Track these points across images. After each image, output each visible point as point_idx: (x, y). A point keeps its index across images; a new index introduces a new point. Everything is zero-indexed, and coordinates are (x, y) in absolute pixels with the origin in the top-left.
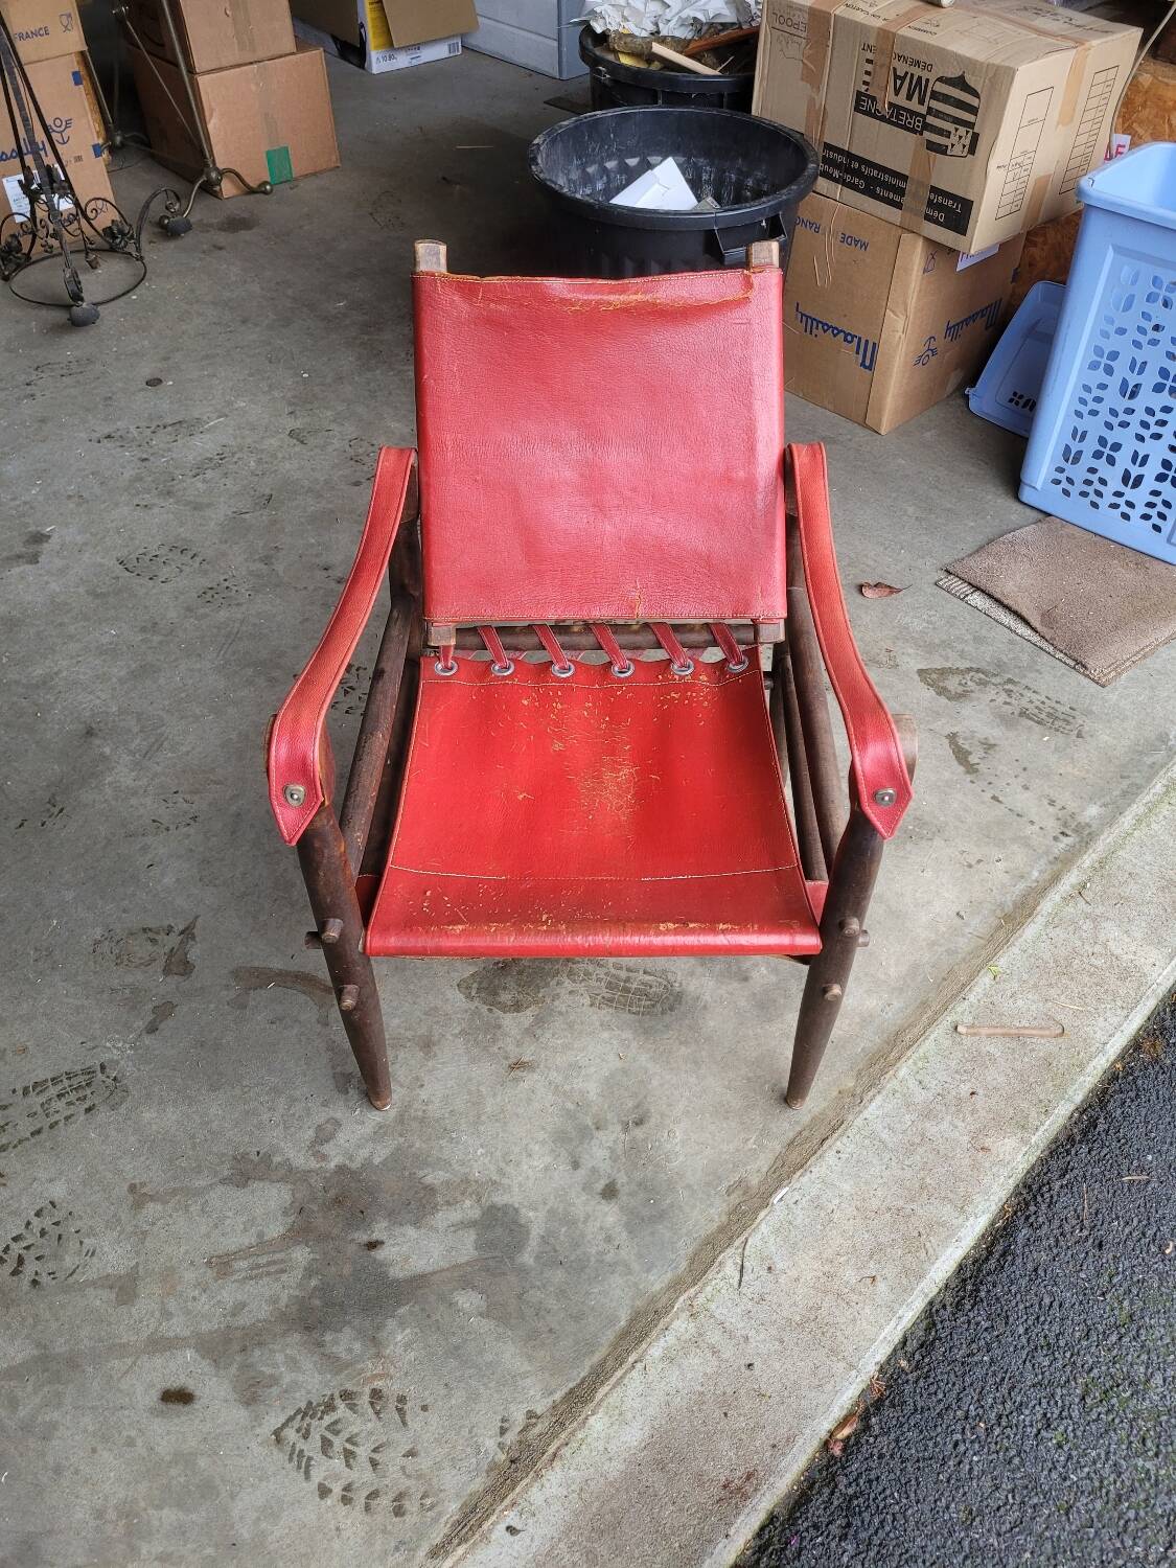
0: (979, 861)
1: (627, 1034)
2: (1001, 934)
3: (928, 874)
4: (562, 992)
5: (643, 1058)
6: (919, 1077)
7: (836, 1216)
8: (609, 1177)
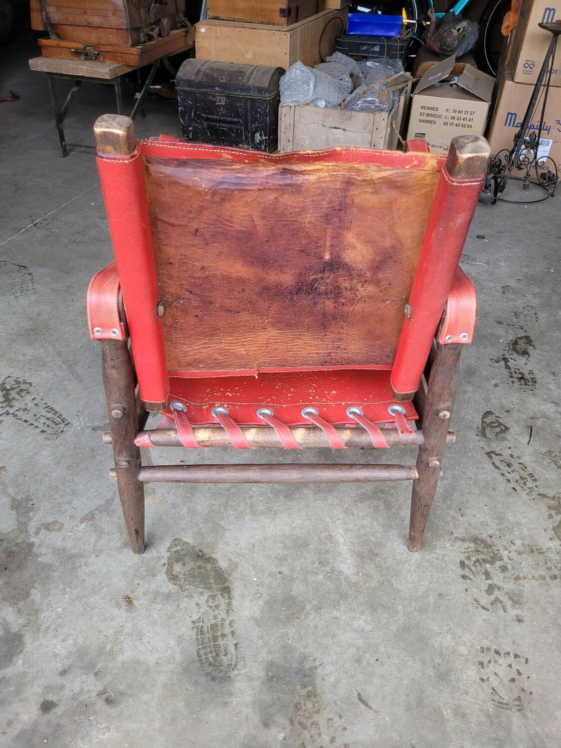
1: (178, 658)
8: (58, 700)
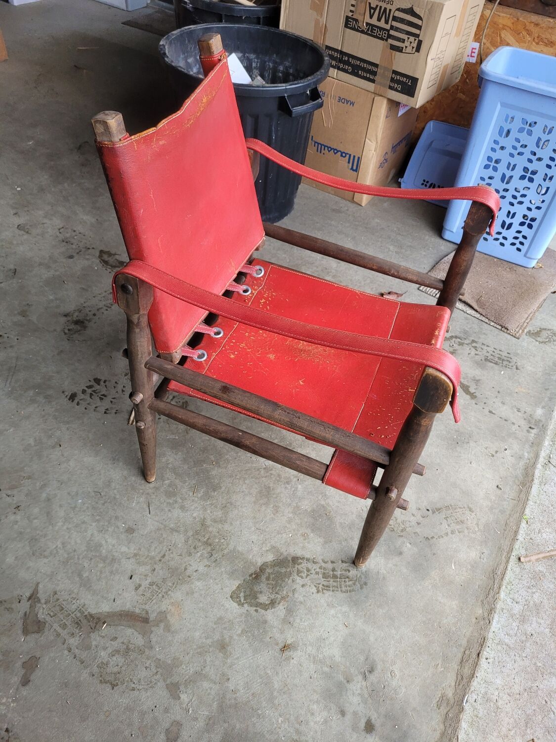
0: (496, 452)
1: (345, 608)
2: (523, 496)
3: (474, 465)
4: (298, 587)
5: (359, 623)
6: (511, 596)
7: (500, 703)
8: (365, 717)
